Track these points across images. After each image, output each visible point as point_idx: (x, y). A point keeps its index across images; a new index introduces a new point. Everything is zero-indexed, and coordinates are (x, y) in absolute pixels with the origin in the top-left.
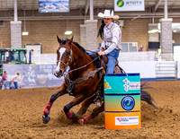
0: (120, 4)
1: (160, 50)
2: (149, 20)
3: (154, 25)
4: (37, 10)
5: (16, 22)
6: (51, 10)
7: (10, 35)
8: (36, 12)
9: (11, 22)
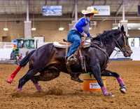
2: (113, 21)
3: (116, 24)
4: (41, 14)
5: (28, 21)
6: (50, 15)
7: (23, 30)
9: (25, 22)
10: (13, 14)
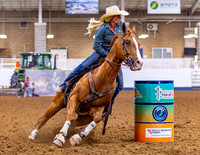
0: (154, 6)
1: (196, 57)
2: (185, 24)
3: (190, 29)
4: (64, 11)
5: (40, 23)
6: (78, 12)
8: (62, 13)
9: (36, 24)
10: (14, 10)
